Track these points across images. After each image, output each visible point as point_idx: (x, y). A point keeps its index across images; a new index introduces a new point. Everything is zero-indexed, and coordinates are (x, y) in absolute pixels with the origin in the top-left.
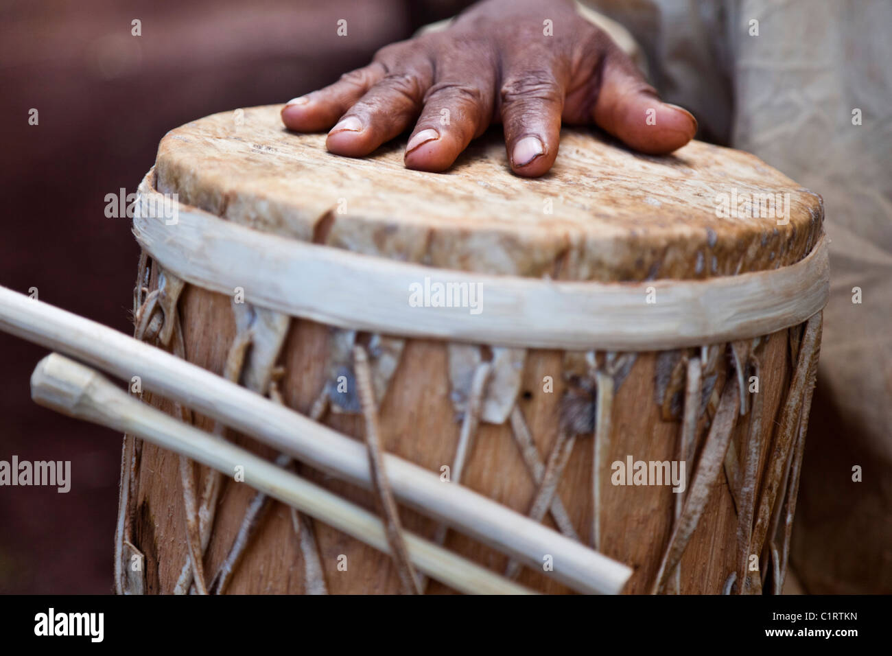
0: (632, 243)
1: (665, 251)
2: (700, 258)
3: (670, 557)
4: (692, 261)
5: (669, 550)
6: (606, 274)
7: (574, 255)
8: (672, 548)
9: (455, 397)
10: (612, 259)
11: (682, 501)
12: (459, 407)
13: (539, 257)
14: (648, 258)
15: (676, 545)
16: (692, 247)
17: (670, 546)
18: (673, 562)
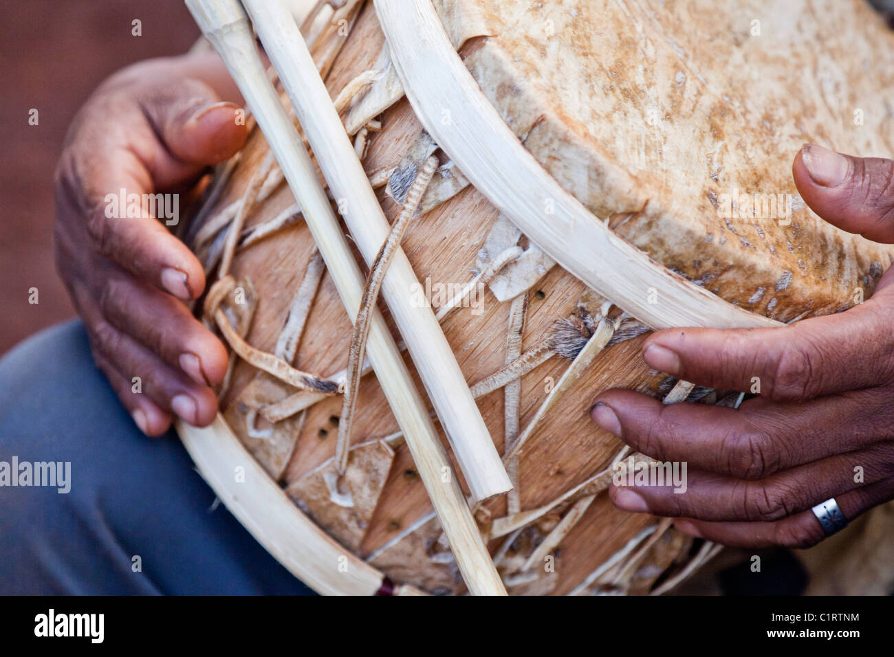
0: (701, 245)
1: (728, 269)
2: (760, 292)
3: (585, 487)
4: (750, 290)
5: (588, 481)
6: (661, 253)
7: (643, 221)
8: (592, 482)
9: (481, 254)
10: (675, 245)
11: (625, 454)
12: (479, 264)
13: (611, 204)
14: (708, 265)
15: (596, 482)
16: (757, 280)
17: (591, 479)
18: (586, 492)
